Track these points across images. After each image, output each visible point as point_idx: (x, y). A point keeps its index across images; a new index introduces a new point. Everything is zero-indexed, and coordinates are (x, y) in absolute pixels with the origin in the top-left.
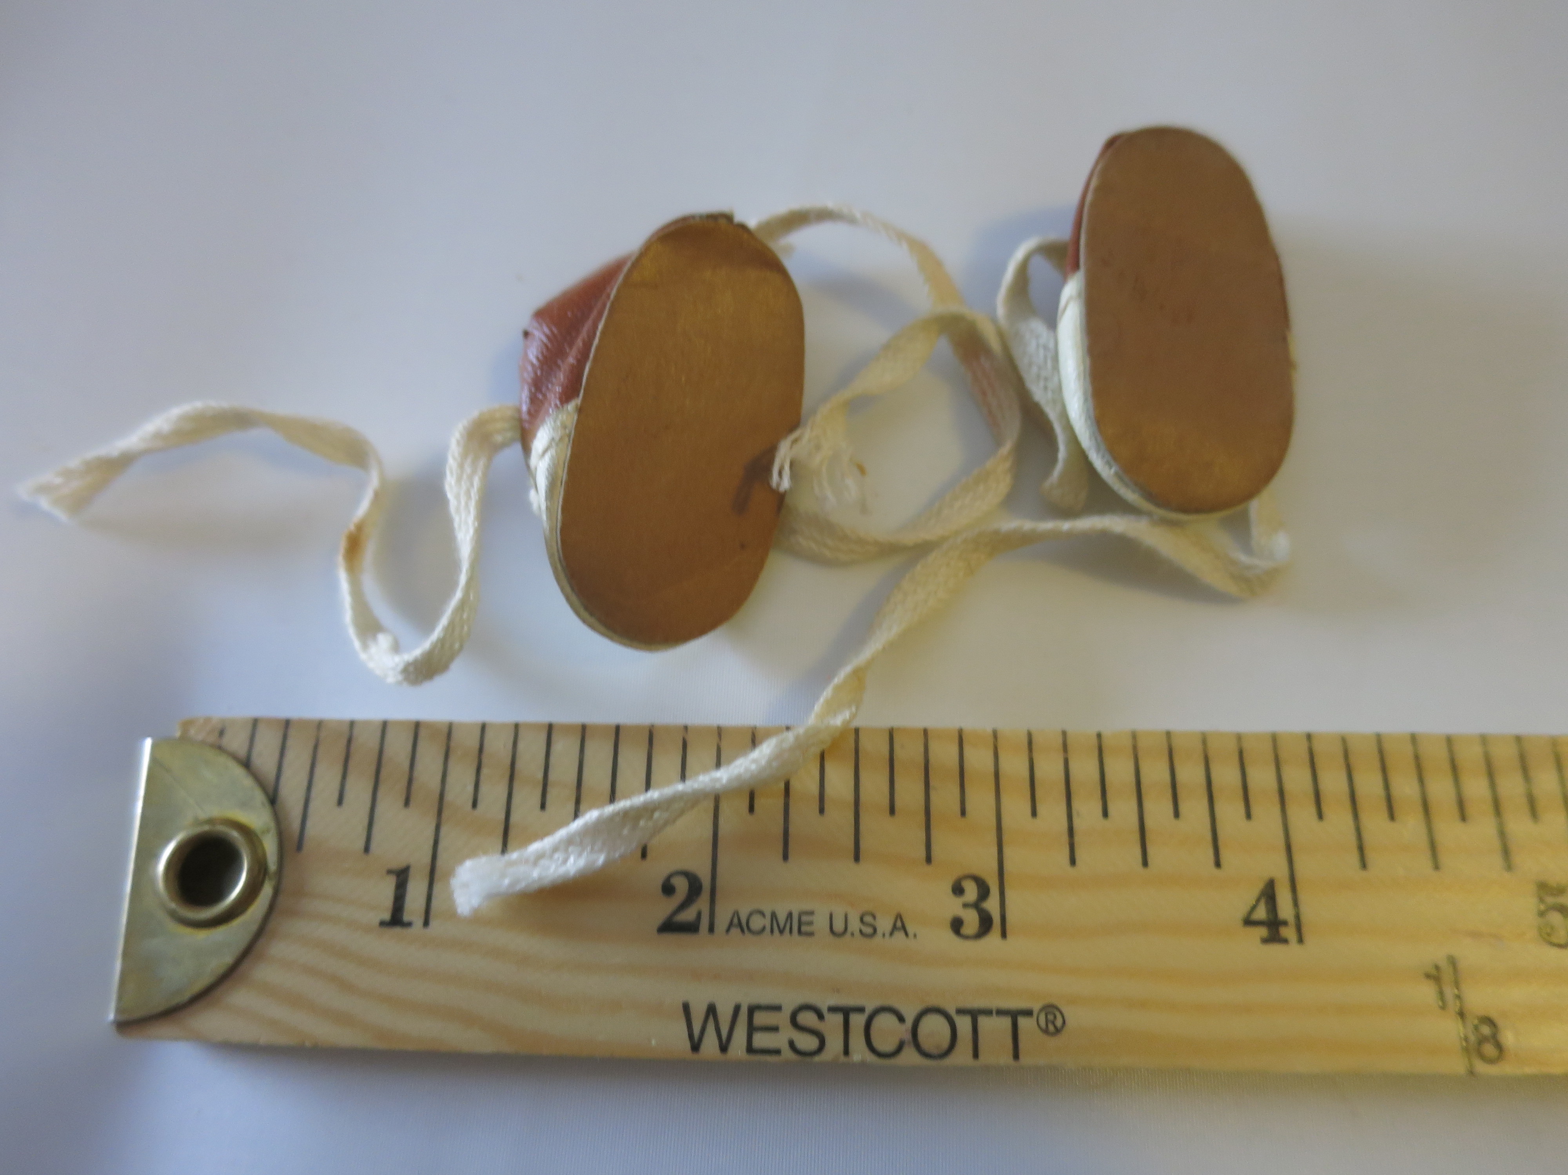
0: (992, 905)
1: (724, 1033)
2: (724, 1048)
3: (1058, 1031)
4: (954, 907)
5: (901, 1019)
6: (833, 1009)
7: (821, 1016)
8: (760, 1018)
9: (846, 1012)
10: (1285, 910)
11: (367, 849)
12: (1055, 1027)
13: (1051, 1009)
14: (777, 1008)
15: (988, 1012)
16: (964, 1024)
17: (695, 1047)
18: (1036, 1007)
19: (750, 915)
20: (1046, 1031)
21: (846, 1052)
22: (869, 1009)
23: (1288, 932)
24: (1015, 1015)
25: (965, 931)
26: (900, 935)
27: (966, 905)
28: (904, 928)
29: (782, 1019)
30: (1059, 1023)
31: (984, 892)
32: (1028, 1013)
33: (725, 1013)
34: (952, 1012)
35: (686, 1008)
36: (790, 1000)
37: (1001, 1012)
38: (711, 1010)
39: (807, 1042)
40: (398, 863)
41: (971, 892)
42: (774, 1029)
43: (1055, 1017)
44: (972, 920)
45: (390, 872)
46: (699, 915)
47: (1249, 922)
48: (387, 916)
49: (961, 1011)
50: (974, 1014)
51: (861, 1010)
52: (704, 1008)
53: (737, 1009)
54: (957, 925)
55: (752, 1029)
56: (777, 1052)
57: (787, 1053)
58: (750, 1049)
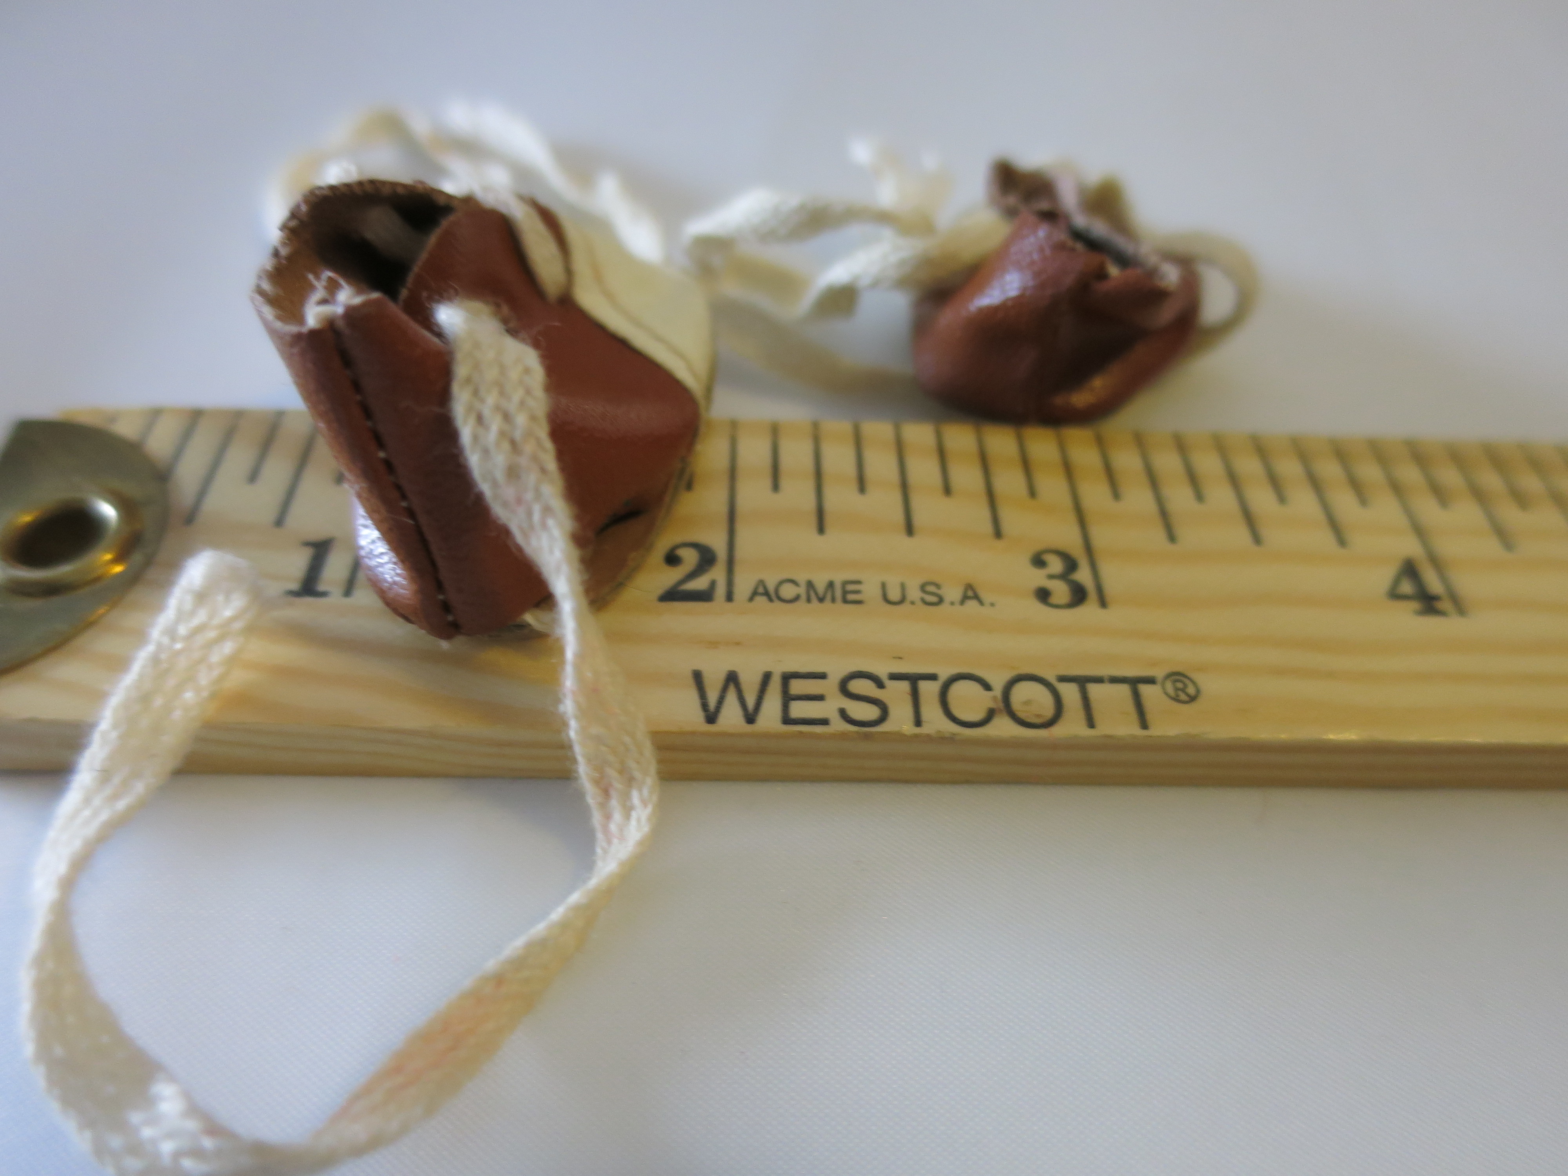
0: (1083, 575)
1: (751, 702)
2: (750, 719)
3: (1192, 699)
4: (1038, 578)
5: (987, 687)
6: (894, 677)
7: (880, 685)
8: (797, 687)
9: (914, 679)
10: (1434, 584)
11: (279, 522)
12: (1188, 695)
13: (1177, 676)
14: (822, 676)
15: (1099, 680)
16: (1070, 693)
17: (711, 718)
18: (1159, 673)
19: (781, 583)
20: (1176, 699)
21: (918, 723)
22: (944, 673)
23: (1445, 605)
24: (1134, 683)
25: (1054, 600)
26: (972, 604)
27: (1051, 577)
28: (976, 597)
29: (829, 687)
30: (1191, 690)
31: (1071, 565)
32: (1150, 681)
33: (750, 681)
34: (1052, 680)
35: (698, 677)
36: (837, 669)
37: (1115, 680)
38: (732, 679)
39: (865, 712)
40: (318, 533)
41: (1056, 565)
42: (820, 698)
43: (1185, 686)
44: (1061, 591)
45: (308, 544)
46: (713, 584)
47: (1394, 595)
48: (294, 586)
49: (1063, 679)
50: (1082, 682)
51: (933, 677)
52: (721, 676)
53: (767, 677)
54: (1043, 595)
55: (787, 698)
56: (824, 722)
57: (838, 725)
58: (787, 720)
